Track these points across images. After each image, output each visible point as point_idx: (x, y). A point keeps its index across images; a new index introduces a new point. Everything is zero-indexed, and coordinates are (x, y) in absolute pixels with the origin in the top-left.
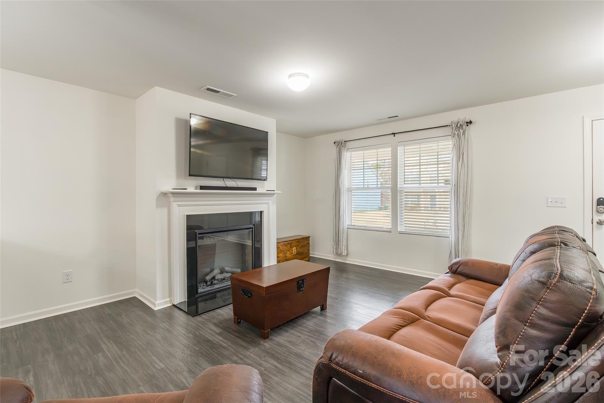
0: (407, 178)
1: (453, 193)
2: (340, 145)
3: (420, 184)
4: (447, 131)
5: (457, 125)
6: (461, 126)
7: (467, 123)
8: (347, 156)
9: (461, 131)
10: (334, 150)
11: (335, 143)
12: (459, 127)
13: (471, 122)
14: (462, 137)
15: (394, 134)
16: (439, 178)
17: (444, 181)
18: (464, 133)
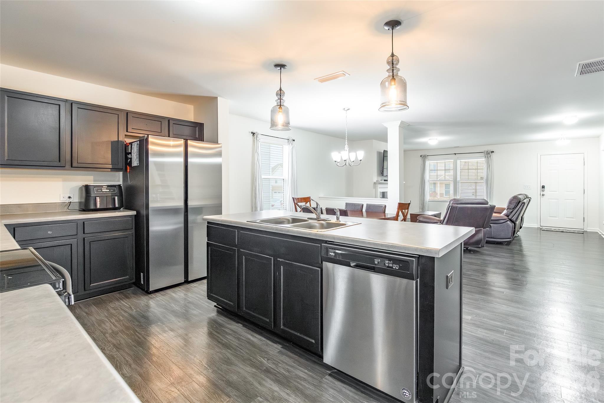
0: (462, 173)
1: (485, 183)
2: (424, 157)
3: (468, 178)
4: (482, 154)
5: (487, 153)
6: (489, 153)
7: (492, 152)
8: (428, 163)
9: (489, 155)
10: (420, 160)
11: (421, 156)
12: (488, 154)
13: (493, 152)
14: (489, 158)
15: (455, 154)
16: (478, 175)
17: (480, 177)
18: (490, 156)
